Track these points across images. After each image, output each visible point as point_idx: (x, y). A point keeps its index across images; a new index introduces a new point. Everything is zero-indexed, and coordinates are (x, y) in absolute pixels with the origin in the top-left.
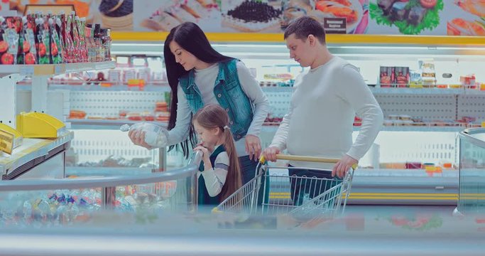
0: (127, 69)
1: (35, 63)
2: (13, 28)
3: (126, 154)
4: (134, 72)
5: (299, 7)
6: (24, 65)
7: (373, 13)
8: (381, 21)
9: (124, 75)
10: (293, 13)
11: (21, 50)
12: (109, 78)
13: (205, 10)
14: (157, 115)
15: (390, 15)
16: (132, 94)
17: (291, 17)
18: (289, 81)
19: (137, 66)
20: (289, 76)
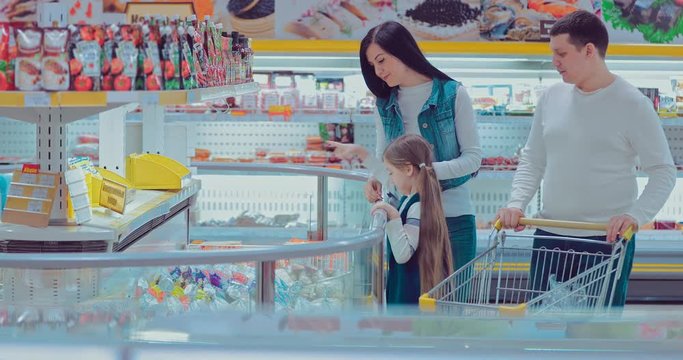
0: (267, 91)
1: (159, 89)
2: (130, 40)
3: (265, 208)
4: (278, 96)
5: (504, 5)
6: (146, 92)
7: (607, 13)
8: (618, 24)
9: (263, 100)
10: (497, 13)
11: (140, 70)
12: (242, 104)
13: (375, 10)
14: (309, 155)
15: (631, 16)
16: (274, 126)
17: (494, 18)
18: (492, 107)
19: (281, 87)
20: (491, 100)
